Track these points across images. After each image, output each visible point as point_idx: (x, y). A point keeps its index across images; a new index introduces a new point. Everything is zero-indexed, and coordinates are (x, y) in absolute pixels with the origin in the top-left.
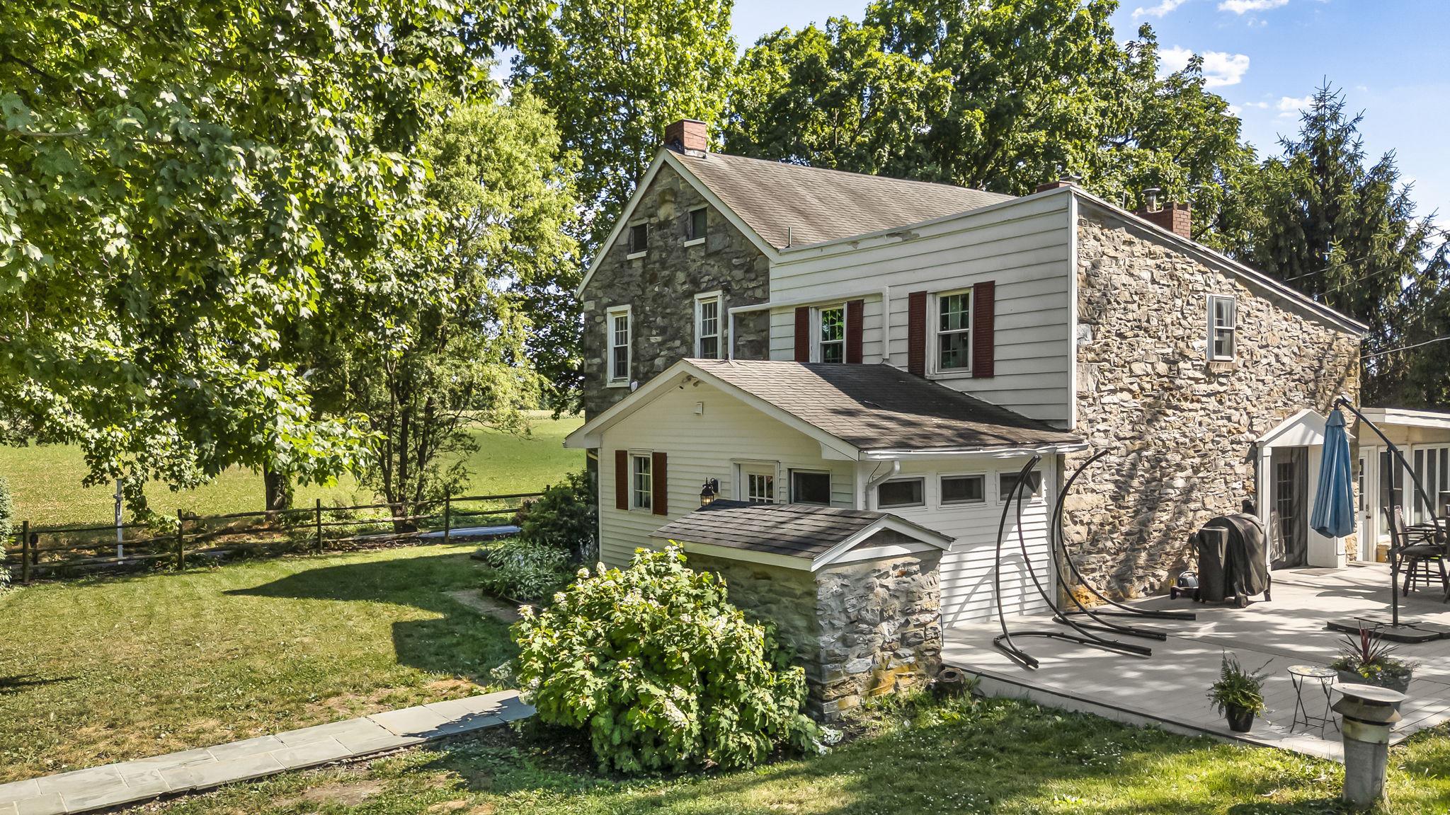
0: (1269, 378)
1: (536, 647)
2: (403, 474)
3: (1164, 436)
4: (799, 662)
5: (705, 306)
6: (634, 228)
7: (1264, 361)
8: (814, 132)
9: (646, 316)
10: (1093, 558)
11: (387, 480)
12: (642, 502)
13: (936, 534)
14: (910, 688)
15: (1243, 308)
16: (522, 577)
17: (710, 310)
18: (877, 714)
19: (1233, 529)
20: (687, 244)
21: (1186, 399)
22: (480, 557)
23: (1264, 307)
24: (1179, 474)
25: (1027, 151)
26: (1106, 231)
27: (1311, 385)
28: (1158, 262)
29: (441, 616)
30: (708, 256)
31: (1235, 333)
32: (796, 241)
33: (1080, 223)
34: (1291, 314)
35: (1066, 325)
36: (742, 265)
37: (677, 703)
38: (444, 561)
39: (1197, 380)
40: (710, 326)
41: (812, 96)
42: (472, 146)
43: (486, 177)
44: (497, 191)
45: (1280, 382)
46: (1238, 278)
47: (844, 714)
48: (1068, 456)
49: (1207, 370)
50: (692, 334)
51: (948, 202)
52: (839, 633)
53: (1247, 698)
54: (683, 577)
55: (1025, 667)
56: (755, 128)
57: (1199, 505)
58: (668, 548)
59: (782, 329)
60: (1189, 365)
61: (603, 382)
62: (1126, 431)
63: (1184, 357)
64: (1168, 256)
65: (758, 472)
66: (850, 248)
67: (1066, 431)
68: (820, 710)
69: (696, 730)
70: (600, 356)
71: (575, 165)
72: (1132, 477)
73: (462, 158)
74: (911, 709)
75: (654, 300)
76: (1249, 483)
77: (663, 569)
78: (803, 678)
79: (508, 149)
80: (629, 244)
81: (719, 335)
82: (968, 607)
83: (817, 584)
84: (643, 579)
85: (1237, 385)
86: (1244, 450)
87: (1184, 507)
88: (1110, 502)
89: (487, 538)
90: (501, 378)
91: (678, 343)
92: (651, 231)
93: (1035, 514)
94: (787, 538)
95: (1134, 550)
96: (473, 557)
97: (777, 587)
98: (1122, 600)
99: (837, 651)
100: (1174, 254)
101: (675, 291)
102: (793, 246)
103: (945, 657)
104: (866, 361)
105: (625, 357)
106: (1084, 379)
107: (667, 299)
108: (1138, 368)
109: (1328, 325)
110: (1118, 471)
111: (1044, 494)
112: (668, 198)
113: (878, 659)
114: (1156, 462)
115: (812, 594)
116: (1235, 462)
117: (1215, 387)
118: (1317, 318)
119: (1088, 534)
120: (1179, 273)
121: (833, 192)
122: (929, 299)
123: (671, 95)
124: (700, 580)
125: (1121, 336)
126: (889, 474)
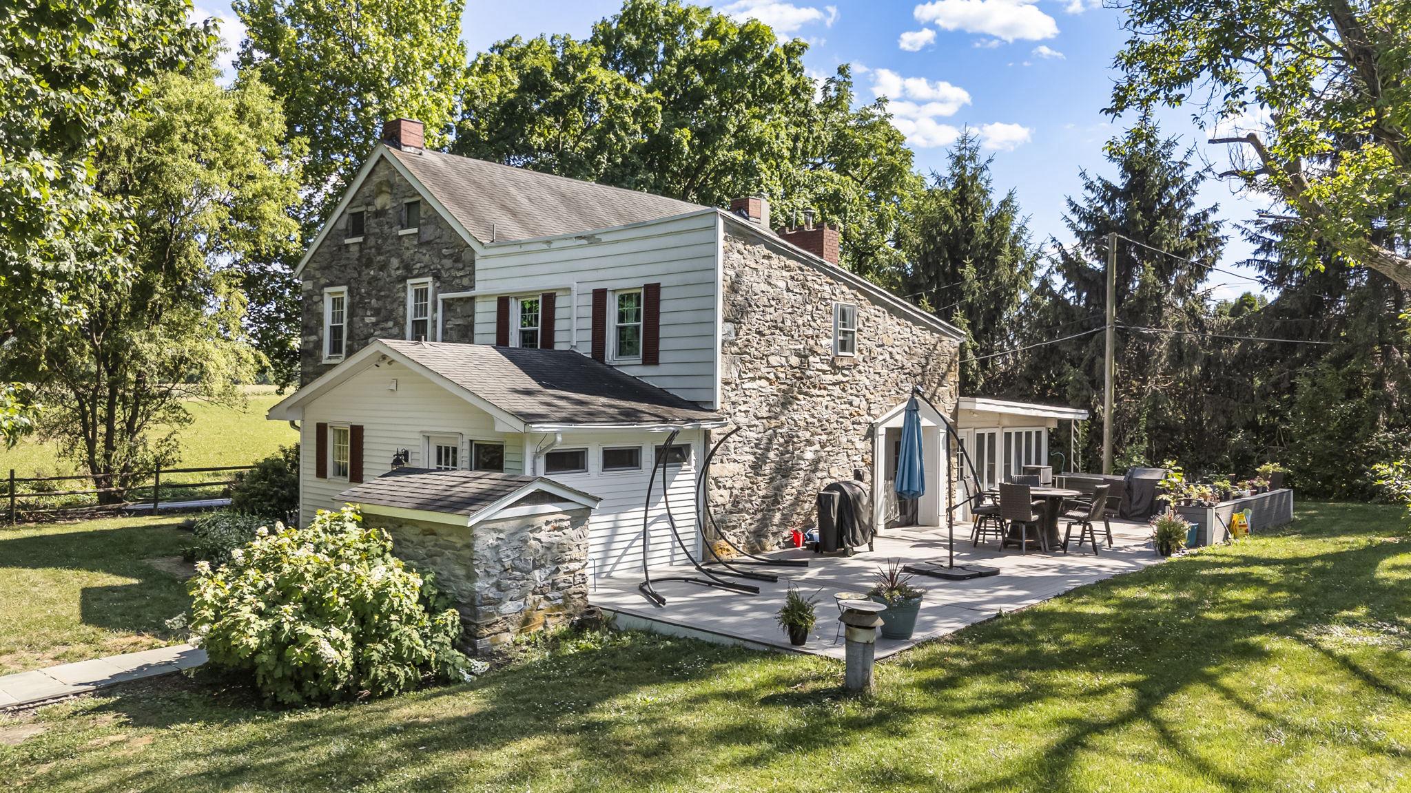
0: (884, 372)
1: (208, 597)
2: (109, 445)
3: (796, 417)
4: (456, 604)
5: (416, 291)
6: (353, 214)
7: (881, 358)
8: (541, 135)
9: (362, 297)
10: (735, 517)
11: (91, 452)
12: (340, 471)
13: (585, 495)
14: (557, 626)
15: (863, 314)
16: (224, 544)
17: (421, 294)
18: (524, 648)
19: (843, 493)
20: (401, 233)
21: (815, 387)
22: (188, 527)
23: (881, 314)
24: (808, 448)
25: (730, 167)
26: (748, 247)
27: (919, 378)
28: (792, 274)
29: (135, 581)
30: (421, 244)
31: (856, 335)
32: (500, 235)
33: (726, 239)
34: (903, 321)
35: (713, 323)
36: (452, 255)
37: (332, 642)
38: (149, 531)
39: (824, 372)
40: (421, 310)
41: (538, 102)
42: (188, 125)
43: (203, 156)
44: (215, 171)
45: (893, 375)
46: (859, 290)
47: (496, 648)
48: (713, 431)
49: (832, 364)
50: (405, 316)
51: (650, 209)
52: (495, 579)
53: (802, 618)
54: (354, 533)
55: (657, 605)
56: (484, 126)
57: (825, 474)
58: (344, 509)
59: (485, 315)
60: (817, 359)
61: (319, 359)
62: (764, 412)
63: (814, 353)
64: (801, 269)
65: (444, 443)
66: (545, 246)
67: (712, 411)
68: (474, 646)
69: (349, 664)
70: (316, 333)
71: (301, 151)
72: (768, 450)
73: (177, 137)
74: (554, 643)
75: (369, 283)
76: (868, 457)
77: (338, 528)
78: (457, 619)
79: (227, 129)
80: (347, 229)
81: (429, 318)
82: (624, 559)
83: (474, 537)
84: (318, 537)
85: (858, 376)
86: (863, 430)
87: (813, 476)
88: (749, 470)
89: (197, 510)
90: (216, 354)
91: (390, 324)
92: (368, 218)
93: (683, 482)
94: (453, 499)
95: (770, 511)
96: (180, 527)
97: (441, 542)
98: (758, 552)
99: (491, 595)
100: (805, 268)
101: (389, 276)
102: (500, 241)
103: (592, 599)
104: (557, 347)
105: (341, 336)
106: (728, 369)
107: (381, 283)
108: (774, 360)
109: (933, 330)
110: (757, 445)
111: (693, 463)
112: (384, 189)
113: (530, 602)
114: (789, 439)
115: (469, 546)
116: (856, 439)
117: (840, 377)
118: (925, 324)
119: (731, 496)
120: (810, 284)
121: (543, 193)
122: (609, 295)
123: (397, 90)
124: (368, 536)
125: (760, 333)
126: (552, 445)
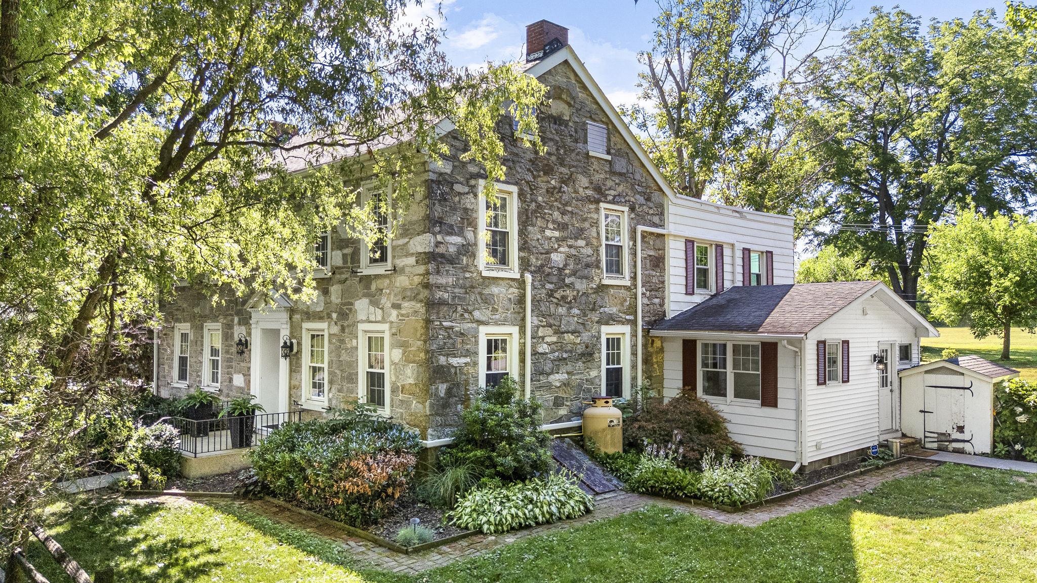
9: (539, 206)
20: (592, 153)
30: (613, 173)
66: (716, 210)
75: (549, 193)
81: (625, 244)
107: (566, 197)
112: (565, 96)
122: (753, 254)
